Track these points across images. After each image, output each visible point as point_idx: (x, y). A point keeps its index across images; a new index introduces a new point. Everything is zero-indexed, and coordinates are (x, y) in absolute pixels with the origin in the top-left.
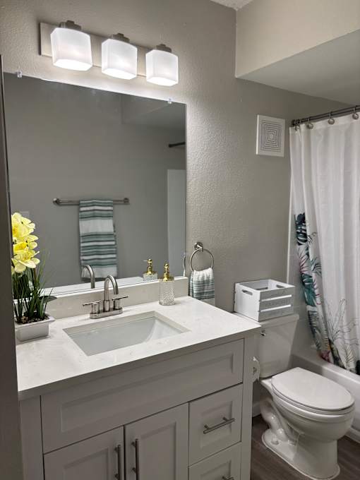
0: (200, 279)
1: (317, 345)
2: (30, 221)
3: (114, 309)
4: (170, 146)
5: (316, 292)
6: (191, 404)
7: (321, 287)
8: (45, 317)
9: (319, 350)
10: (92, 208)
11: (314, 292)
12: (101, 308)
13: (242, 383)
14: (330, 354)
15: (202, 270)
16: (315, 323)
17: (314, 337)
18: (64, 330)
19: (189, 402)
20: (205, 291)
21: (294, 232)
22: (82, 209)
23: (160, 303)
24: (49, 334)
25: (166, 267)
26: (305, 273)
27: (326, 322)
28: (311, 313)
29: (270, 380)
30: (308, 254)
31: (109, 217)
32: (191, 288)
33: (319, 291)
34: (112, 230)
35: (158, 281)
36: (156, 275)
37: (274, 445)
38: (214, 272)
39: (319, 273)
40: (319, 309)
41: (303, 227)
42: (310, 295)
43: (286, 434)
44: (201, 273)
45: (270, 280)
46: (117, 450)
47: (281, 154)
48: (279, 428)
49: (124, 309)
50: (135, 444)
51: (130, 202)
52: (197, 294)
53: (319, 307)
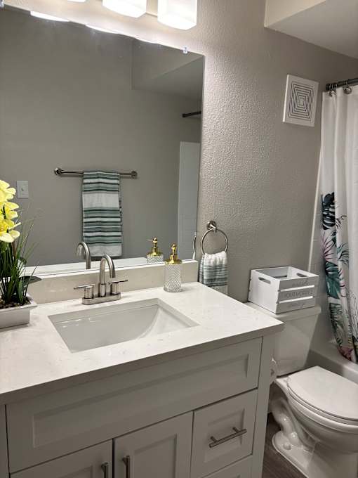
0: (212, 264)
1: (338, 342)
2: (8, 185)
3: (111, 294)
4: (184, 116)
5: (342, 282)
6: (196, 413)
7: (347, 278)
8: (26, 301)
9: (339, 347)
10: (96, 180)
11: (338, 283)
12: (96, 293)
13: (257, 388)
14: (353, 352)
15: (214, 253)
16: (337, 317)
17: (335, 332)
18: (49, 317)
19: (193, 410)
20: (217, 277)
21: (320, 214)
22: (85, 181)
23: (165, 289)
24: (31, 323)
25: (173, 249)
26: (329, 260)
27: (350, 317)
28: (333, 306)
29: (286, 379)
30: (334, 240)
31: (114, 191)
32: (201, 273)
33: (345, 282)
34: (118, 206)
35: (163, 264)
36: (162, 257)
37: (286, 451)
38: (228, 256)
39: (346, 262)
40: (343, 302)
41: (330, 210)
42: (334, 285)
43: (300, 439)
44: (213, 256)
45: (290, 267)
46: (104, 467)
47: (311, 123)
48: (293, 431)
49: (122, 295)
50: (126, 461)
51: (138, 176)
52: (208, 280)
53: (344, 299)
